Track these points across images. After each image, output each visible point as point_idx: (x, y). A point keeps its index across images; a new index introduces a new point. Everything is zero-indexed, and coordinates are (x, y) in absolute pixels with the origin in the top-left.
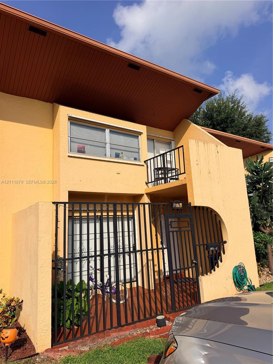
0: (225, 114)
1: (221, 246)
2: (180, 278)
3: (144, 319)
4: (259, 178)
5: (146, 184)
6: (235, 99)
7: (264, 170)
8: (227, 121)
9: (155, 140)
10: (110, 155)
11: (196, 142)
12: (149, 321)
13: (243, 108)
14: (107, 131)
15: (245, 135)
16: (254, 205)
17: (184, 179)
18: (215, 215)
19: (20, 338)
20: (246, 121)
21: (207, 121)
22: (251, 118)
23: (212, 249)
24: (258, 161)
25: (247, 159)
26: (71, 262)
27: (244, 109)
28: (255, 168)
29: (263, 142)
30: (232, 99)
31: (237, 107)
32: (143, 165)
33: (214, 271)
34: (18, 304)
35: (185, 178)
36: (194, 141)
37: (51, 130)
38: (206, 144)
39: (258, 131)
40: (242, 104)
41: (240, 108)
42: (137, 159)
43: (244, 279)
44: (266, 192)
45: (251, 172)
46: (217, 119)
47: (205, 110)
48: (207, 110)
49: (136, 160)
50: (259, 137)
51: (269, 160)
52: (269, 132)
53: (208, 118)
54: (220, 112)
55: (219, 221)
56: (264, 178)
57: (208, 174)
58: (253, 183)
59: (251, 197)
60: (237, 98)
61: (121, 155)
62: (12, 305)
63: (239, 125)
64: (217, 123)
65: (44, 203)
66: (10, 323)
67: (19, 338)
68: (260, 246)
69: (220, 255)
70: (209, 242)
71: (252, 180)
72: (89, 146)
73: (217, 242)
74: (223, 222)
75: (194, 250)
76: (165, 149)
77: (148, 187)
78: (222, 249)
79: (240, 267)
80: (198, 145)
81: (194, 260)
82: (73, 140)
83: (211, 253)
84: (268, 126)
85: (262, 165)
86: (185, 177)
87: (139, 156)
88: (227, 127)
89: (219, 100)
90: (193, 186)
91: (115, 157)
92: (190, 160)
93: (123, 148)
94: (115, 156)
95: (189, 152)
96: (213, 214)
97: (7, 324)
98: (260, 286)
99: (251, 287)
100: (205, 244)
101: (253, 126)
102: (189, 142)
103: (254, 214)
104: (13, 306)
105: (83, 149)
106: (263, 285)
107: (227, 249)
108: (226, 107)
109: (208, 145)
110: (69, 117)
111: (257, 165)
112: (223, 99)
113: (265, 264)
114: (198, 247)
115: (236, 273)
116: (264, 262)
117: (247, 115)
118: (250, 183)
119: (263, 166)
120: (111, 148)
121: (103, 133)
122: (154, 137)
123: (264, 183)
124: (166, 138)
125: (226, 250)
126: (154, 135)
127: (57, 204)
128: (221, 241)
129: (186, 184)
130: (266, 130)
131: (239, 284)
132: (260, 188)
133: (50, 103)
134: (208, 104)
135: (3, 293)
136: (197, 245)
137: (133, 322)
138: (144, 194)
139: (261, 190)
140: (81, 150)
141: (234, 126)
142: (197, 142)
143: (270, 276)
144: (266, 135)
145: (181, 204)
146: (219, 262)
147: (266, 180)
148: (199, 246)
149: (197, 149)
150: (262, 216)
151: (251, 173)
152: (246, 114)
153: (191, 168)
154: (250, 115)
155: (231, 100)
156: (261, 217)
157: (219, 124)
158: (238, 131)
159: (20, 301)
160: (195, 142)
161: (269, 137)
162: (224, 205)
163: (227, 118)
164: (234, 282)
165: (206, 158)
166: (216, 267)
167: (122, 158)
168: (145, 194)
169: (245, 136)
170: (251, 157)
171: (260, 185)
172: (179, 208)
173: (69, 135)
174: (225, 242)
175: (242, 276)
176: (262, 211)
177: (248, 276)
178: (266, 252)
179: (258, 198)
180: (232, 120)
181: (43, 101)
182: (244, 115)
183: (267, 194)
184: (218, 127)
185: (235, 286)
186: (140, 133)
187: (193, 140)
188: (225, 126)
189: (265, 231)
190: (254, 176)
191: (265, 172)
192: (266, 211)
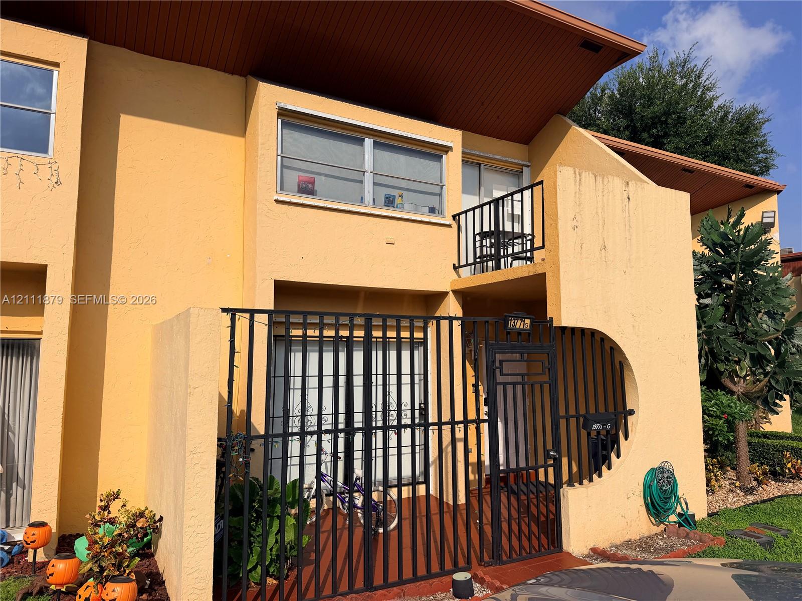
0: (662, 103)
1: (621, 421)
2: (525, 481)
3: (426, 576)
4: (728, 260)
5: (456, 268)
6: (689, 66)
7: (743, 244)
8: (666, 121)
9: (482, 165)
10: (374, 199)
11: (575, 173)
12: (436, 580)
13: (710, 89)
14: (368, 142)
15: (708, 156)
16: (711, 327)
17: (541, 261)
18: (611, 348)
19: (151, 597)
20: (715, 120)
21: (619, 119)
22: (726, 114)
23: (596, 426)
24: (732, 220)
25: (702, 216)
26: (263, 442)
27: (710, 91)
28: (723, 239)
29: (753, 173)
30: (683, 66)
31: (695, 88)
32: (449, 226)
33: (600, 476)
34: (152, 523)
35: (543, 260)
36: (571, 170)
37: (242, 140)
38: (599, 179)
39: (742, 145)
40: (707, 79)
41: (701, 90)
42: (437, 211)
43: (670, 498)
44: (744, 297)
45: (712, 247)
46: (642, 116)
47: (616, 92)
48: (619, 94)
49: (434, 213)
50: (742, 161)
51: (763, 218)
52: (770, 149)
53: (621, 113)
54: (650, 99)
55: (620, 362)
56: (743, 263)
57: (601, 250)
58: (715, 273)
59: (707, 306)
60: (696, 65)
61: (398, 201)
62: (139, 525)
63: (695, 131)
64: (641, 124)
65: (203, 310)
66: (128, 566)
67: (149, 599)
68: (715, 425)
69: (615, 441)
70: (592, 410)
71: (711, 266)
72: (323, 178)
73: (611, 409)
74: (629, 365)
75: (554, 428)
76: (505, 187)
77: (459, 276)
78: (622, 427)
79: (662, 472)
80: (580, 179)
81: (551, 451)
82: (287, 162)
83: (593, 435)
84: (771, 134)
85: (739, 232)
86: (544, 257)
87: (441, 202)
88: (666, 135)
89: (650, 69)
90: (559, 280)
91: (385, 206)
92: (557, 215)
93: (403, 184)
94: (385, 202)
95: (556, 198)
96: (607, 347)
97: (118, 570)
98: (709, 515)
99: (686, 518)
100: (582, 416)
101: (731, 133)
102: (558, 173)
103: (710, 347)
104: (141, 528)
105: (310, 186)
106: (716, 513)
107: (634, 429)
108: (666, 86)
109: (606, 180)
110: (280, 109)
111: (728, 230)
112: (660, 66)
113: (728, 462)
114: (563, 422)
115: (650, 486)
116: (728, 457)
117: (717, 107)
118: (706, 272)
119: (742, 233)
120: (375, 184)
121: (357, 148)
122: (480, 159)
123: (742, 275)
124: (509, 160)
125: (632, 431)
126: (482, 154)
127: (233, 312)
128: (620, 409)
129: (543, 275)
130: (763, 144)
131: (657, 510)
132: (731, 287)
133: (241, 76)
134: (624, 78)
135: (122, 499)
136: (563, 417)
137: (401, 582)
138: (448, 292)
139: (732, 291)
140: (307, 188)
141: (683, 132)
142: (577, 174)
143: (738, 492)
144: (760, 156)
145: (528, 321)
146: (613, 455)
147: (747, 268)
148: (567, 419)
149: (578, 190)
150: (729, 352)
151: (711, 250)
152: (716, 105)
153: (558, 236)
154: (724, 105)
155: (679, 69)
156: (727, 355)
157: (646, 128)
158: (692, 146)
159: (157, 518)
160: (573, 172)
161: (769, 160)
162: (633, 326)
163: (667, 114)
164: (646, 505)
165: (597, 213)
166: (604, 468)
167: (401, 208)
168: (451, 292)
169: (708, 158)
170: (714, 209)
171: (731, 279)
172: (522, 329)
173: (279, 152)
174: (632, 412)
175: (666, 491)
176: (731, 340)
177: (680, 493)
178: (728, 440)
179: (722, 309)
180: (679, 117)
181: (224, 71)
182: (711, 105)
183: (746, 302)
184: (645, 135)
185: (648, 513)
186: (447, 149)
187: (569, 168)
188: (661, 133)
189: (735, 389)
190: (717, 257)
191: (747, 248)
192: (742, 342)
